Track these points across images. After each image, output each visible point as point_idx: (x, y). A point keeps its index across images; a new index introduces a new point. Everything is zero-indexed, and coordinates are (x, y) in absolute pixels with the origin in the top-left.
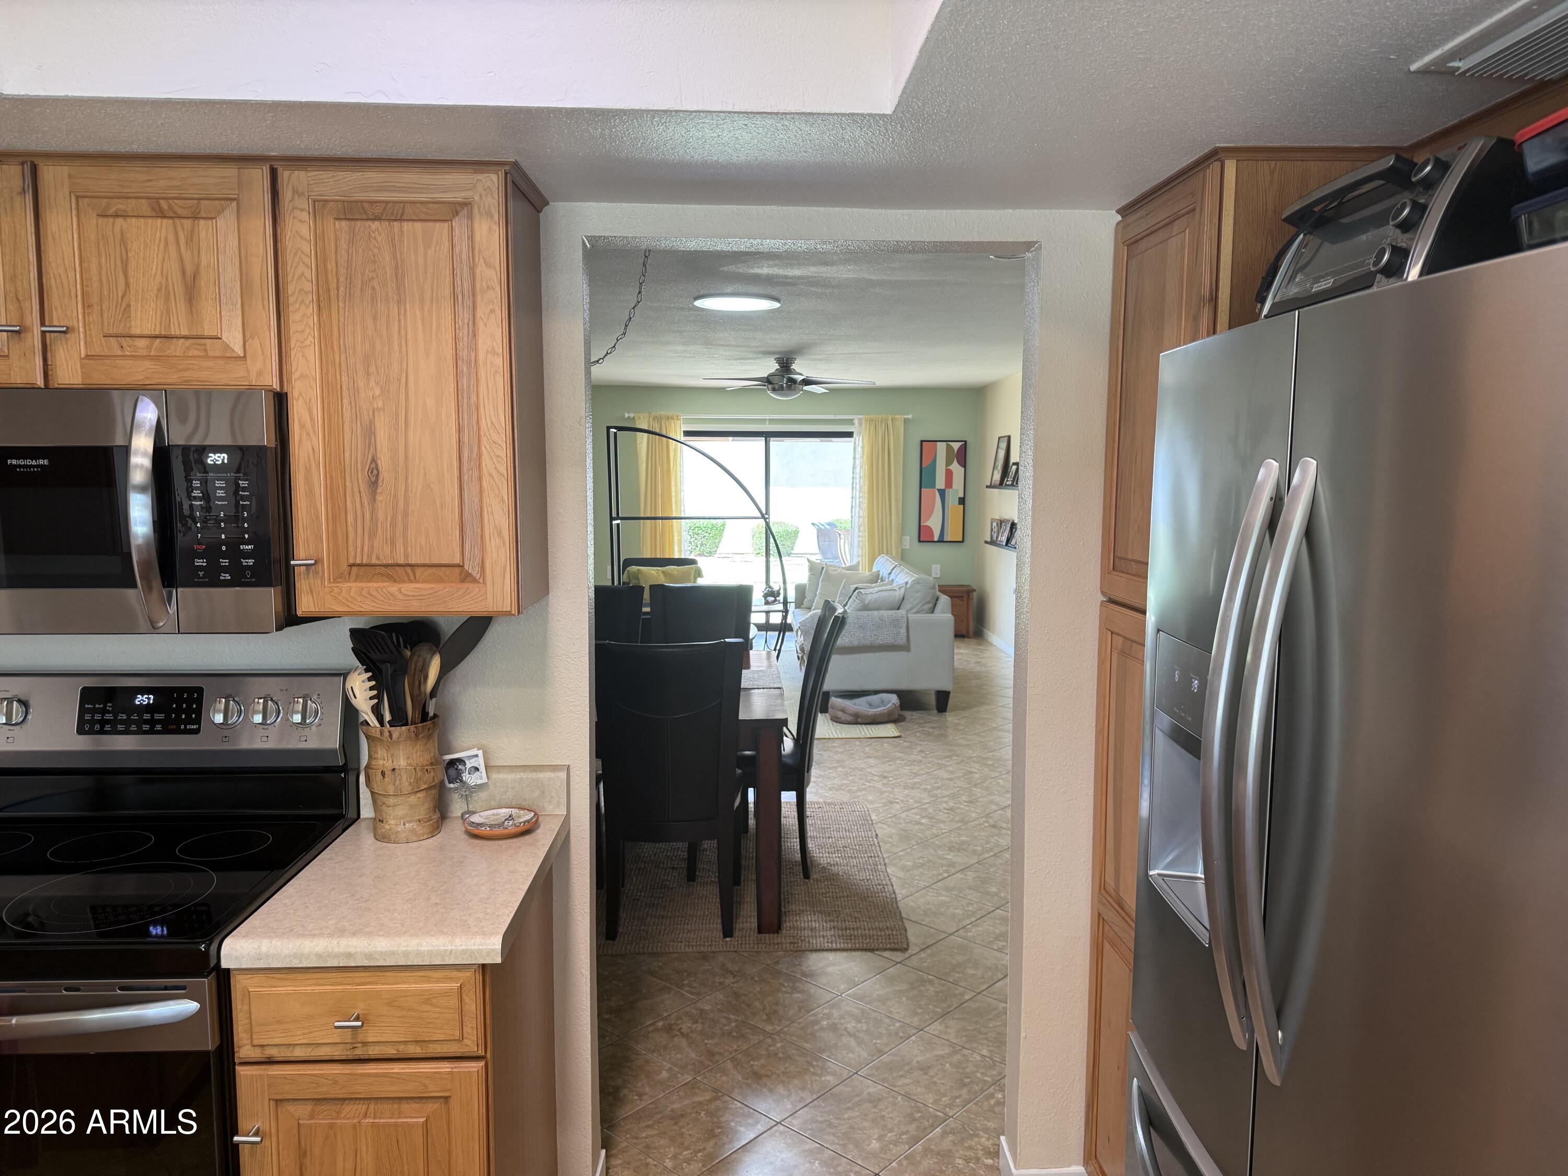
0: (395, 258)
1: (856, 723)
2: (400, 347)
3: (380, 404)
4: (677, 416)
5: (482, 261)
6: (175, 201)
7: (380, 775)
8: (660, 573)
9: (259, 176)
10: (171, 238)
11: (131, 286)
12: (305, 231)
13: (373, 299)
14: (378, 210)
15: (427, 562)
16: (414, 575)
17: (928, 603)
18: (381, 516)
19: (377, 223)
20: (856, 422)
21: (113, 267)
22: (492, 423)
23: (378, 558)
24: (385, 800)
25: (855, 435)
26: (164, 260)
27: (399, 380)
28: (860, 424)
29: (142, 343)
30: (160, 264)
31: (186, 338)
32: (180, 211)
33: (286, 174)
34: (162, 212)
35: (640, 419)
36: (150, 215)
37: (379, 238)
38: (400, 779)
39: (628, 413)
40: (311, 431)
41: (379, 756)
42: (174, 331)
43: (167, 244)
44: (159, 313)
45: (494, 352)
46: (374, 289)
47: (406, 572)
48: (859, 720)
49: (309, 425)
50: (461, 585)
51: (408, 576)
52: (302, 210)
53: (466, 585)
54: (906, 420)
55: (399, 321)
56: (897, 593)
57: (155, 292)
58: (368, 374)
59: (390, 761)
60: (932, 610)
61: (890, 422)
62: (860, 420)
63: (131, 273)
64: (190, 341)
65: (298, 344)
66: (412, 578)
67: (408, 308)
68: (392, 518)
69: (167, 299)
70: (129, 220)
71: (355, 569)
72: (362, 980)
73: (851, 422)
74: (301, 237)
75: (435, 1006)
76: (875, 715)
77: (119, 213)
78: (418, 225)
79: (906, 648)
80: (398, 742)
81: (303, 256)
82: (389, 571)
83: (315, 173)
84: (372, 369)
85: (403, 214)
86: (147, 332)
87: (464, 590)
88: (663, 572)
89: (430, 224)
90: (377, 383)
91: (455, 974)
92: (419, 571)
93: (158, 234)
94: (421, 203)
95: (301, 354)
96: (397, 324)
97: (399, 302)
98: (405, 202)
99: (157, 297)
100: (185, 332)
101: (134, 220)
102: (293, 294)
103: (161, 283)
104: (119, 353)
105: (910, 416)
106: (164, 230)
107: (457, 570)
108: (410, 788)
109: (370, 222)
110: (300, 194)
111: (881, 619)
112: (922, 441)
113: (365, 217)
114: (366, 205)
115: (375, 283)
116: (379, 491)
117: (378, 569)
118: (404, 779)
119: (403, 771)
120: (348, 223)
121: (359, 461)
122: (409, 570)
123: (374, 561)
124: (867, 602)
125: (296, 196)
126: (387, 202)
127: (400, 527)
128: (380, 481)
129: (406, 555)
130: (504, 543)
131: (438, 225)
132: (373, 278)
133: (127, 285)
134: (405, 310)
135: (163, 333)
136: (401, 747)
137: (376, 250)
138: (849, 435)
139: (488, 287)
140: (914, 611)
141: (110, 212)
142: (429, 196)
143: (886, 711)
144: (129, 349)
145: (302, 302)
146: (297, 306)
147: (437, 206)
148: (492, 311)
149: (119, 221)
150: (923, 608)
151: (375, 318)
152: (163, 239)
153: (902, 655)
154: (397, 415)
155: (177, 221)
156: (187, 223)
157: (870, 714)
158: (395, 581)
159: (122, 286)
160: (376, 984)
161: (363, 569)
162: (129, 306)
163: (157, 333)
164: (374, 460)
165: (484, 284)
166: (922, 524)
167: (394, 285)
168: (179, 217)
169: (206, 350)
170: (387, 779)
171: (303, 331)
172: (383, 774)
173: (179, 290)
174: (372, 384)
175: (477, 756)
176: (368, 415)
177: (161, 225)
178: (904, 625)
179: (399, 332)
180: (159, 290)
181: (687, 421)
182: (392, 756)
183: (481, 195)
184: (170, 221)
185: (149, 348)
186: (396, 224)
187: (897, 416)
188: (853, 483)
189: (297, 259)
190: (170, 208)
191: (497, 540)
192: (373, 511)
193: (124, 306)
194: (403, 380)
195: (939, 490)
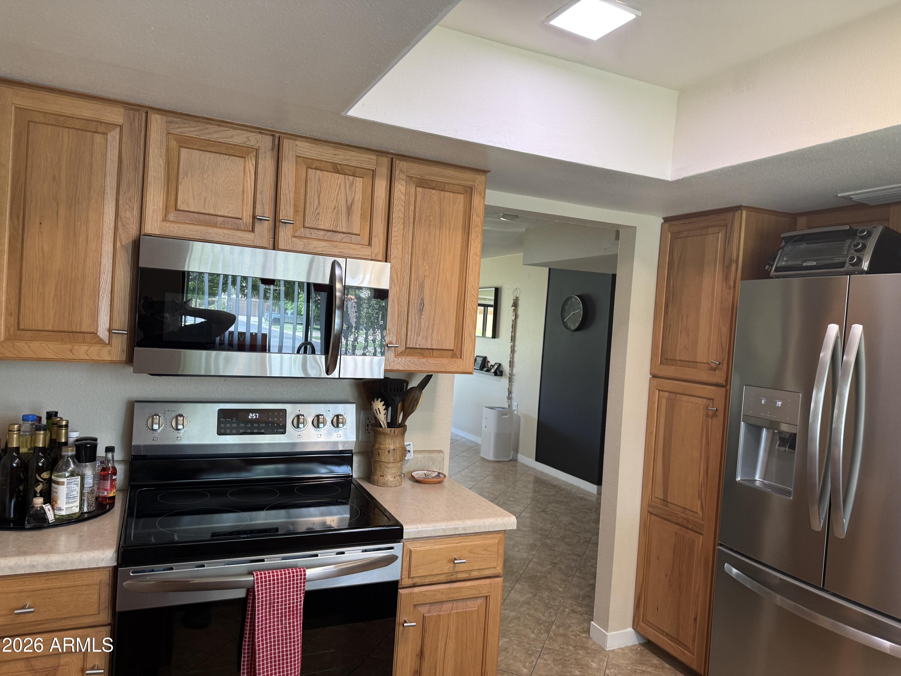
0: (440, 208)
2: (439, 248)
3: (428, 274)
5: (475, 214)
6: (345, 166)
7: (387, 453)
9: (385, 161)
10: (343, 185)
11: (321, 205)
12: (403, 189)
13: (430, 225)
14: (434, 184)
15: (440, 348)
16: (433, 354)
18: (423, 325)
19: (434, 191)
21: (313, 194)
22: (472, 286)
23: (420, 345)
24: (387, 465)
26: (338, 195)
27: (437, 263)
29: (322, 233)
30: (336, 196)
31: (344, 233)
32: (347, 172)
33: (398, 162)
34: (338, 171)
36: (332, 171)
37: (435, 198)
38: (396, 454)
40: (396, 284)
41: (387, 443)
42: (339, 229)
43: (340, 187)
44: (333, 219)
45: (476, 255)
46: (430, 221)
47: (429, 352)
49: (396, 280)
50: (451, 359)
51: (430, 354)
52: (403, 180)
53: (454, 360)
55: (440, 236)
57: (332, 209)
58: (424, 259)
59: (393, 445)
63: (321, 197)
64: (346, 235)
65: (395, 242)
66: (431, 355)
67: (444, 231)
68: (427, 327)
69: (338, 214)
70: (323, 172)
71: (408, 350)
72: (458, 541)
74: (401, 192)
75: (488, 551)
77: (318, 168)
78: (451, 194)
80: (397, 436)
81: (401, 201)
82: (422, 351)
83: (410, 164)
84: (426, 257)
85: (444, 188)
86: (326, 228)
87: (453, 362)
89: (456, 194)
90: (427, 264)
91: (495, 535)
92: (435, 352)
93: (336, 181)
94: (452, 184)
95: (395, 247)
96: (438, 237)
97: (440, 228)
98: (445, 183)
99: (333, 211)
100: (344, 230)
101: (325, 172)
102: (395, 218)
103: (335, 205)
104: (310, 237)
106: (340, 179)
107: (451, 352)
108: (399, 459)
109: (432, 190)
110: (403, 172)
113: (428, 187)
114: (429, 182)
115: (431, 218)
116: (423, 313)
117: (418, 351)
118: (398, 454)
119: (398, 450)
120: (422, 189)
121: (416, 299)
122: (431, 351)
123: (418, 347)
125: (401, 173)
126: (438, 182)
127: (430, 331)
128: (424, 308)
129: (432, 345)
130: (472, 341)
131: (459, 195)
132: (430, 216)
133: (319, 203)
134: (442, 232)
135: (334, 229)
136: (398, 438)
137: (433, 203)
139: (477, 225)
141: (313, 167)
142: (459, 182)
144: (314, 235)
145: (399, 222)
146: (396, 224)
147: (458, 186)
148: (477, 236)
149: (318, 172)
151: (429, 234)
152: (339, 184)
154: (434, 279)
155: (346, 176)
156: (351, 178)
158: (424, 356)
159: (316, 204)
160: (464, 542)
161: (412, 350)
162: (319, 214)
163: (331, 229)
164: (422, 299)
165: (475, 224)
167: (439, 220)
168: (347, 174)
170: (390, 454)
171: (397, 236)
172: (389, 452)
173: (344, 209)
174: (425, 264)
175: (410, 445)
176: (422, 278)
177: (339, 177)
179: (439, 241)
180: (334, 209)
182: (394, 442)
183: (478, 185)
184: (343, 176)
185: (324, 236)
186: (442, 192)
189: (398, 202)
190: (342, 169)
191: (470, 339)
192: (420, 323)
193: (316, 214)
194: (439, 263)
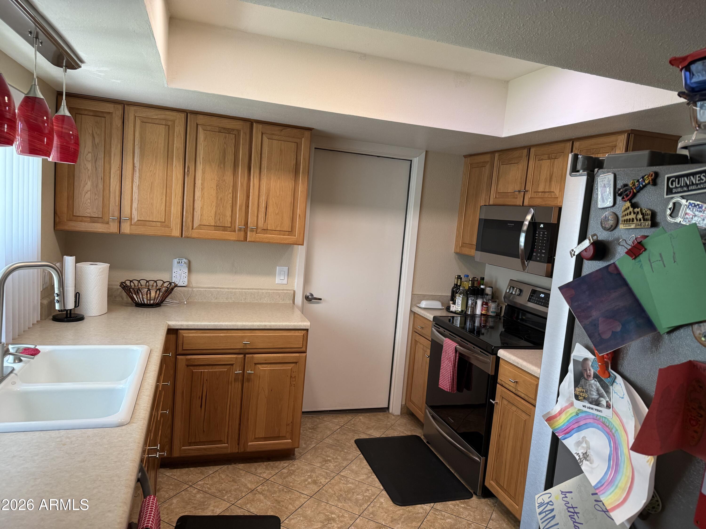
6: (553, 154)
9: (569, 145)
10: (550, 165)
26: (547, 171)
29: (540, 194)
32: (553, 157)
34: (549, 158)
36: (547, 159)
42: (546, 191)
44: (544, 186)
63: (541, 175)
64: (549, 193)
69: (546, 182)
70: (543, 161)
77: (542, 159)
83: (581, 142)
86: (541, 191)
93: (547, 164)
94: (604, 147)
98: (600, 148)
99: (544, 181)
100: (548, 191)
103: (546, 177)
104: (536, 197)
106: (549, 163)
110: (577, 149)
114: (591, 150)
126: (596, 148)
141: (540, 159)
144: (538, 195)
147: (608, 148)
149: (541, 161)
155: (551, 160)
156: (553, 160)
159: (539, 178)
162: (539, 184)
163: (543, 191)
169: (551, 195)
173: (549, 179)
177: (548, 161)
180: (545, 179)
183: (619, 143)
190: (551, 156)
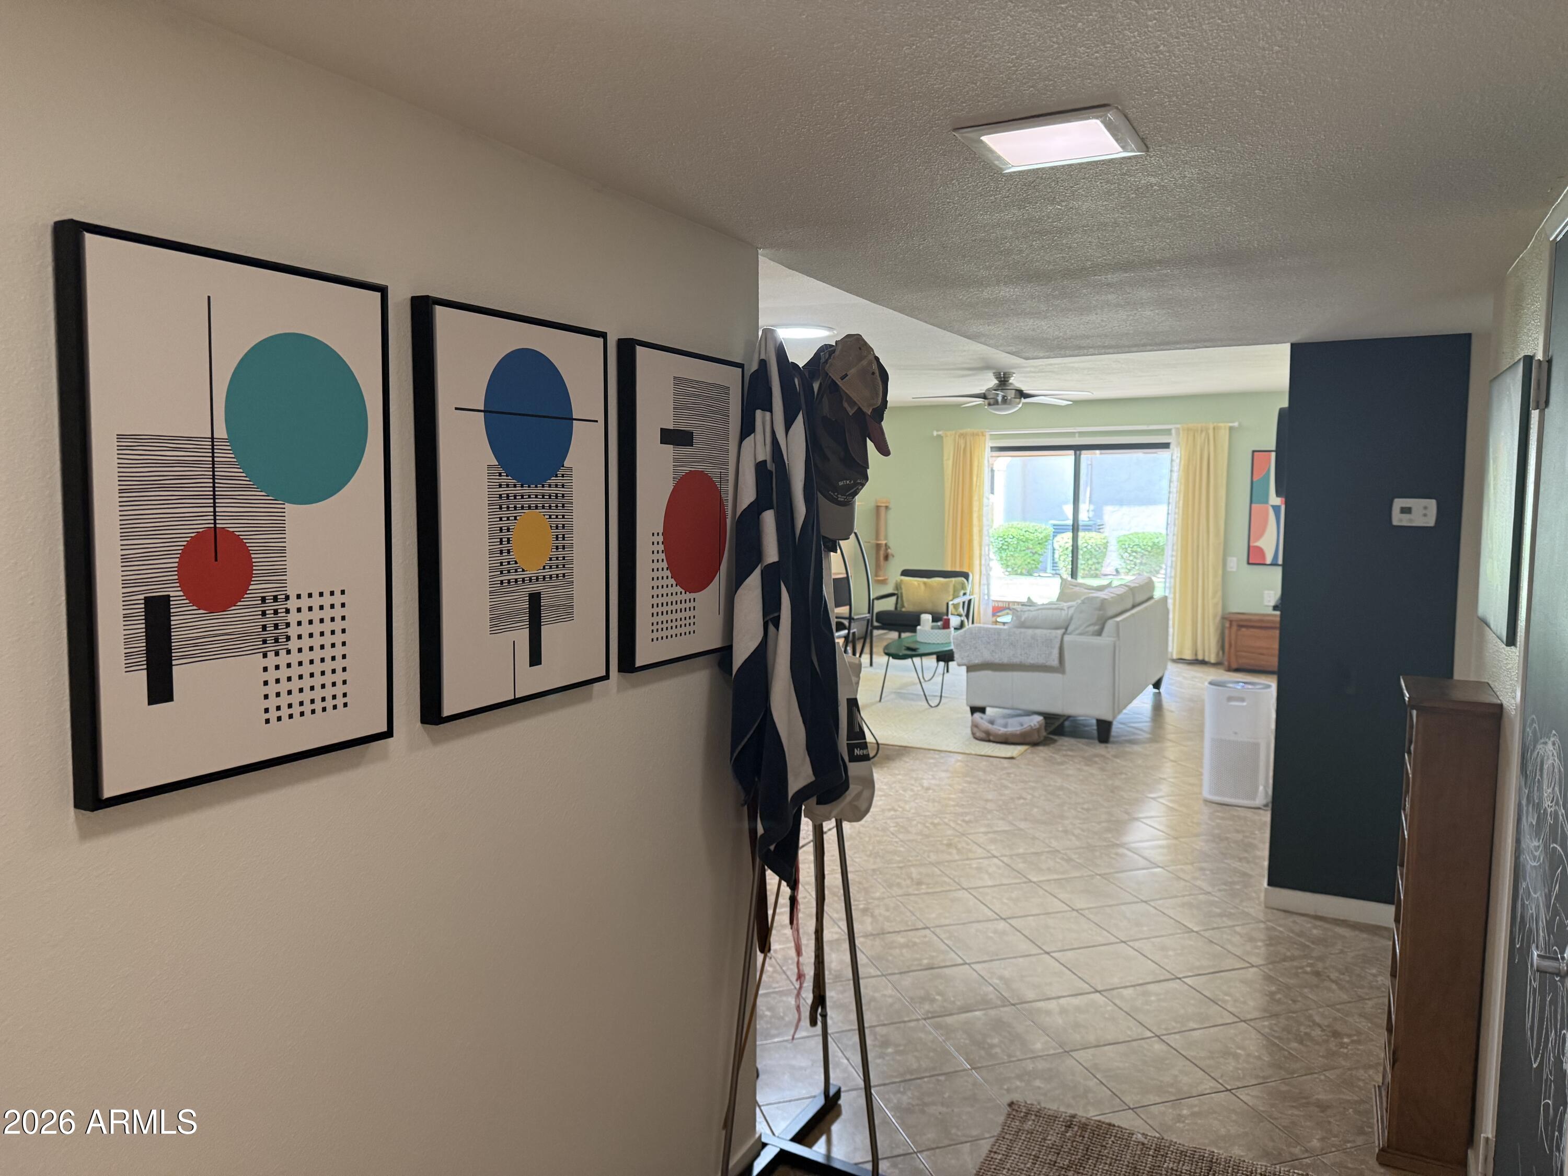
1: (989, 741)
4: (982, 433)
8: (923, 587)
17: (1094, 624)
20: (1173, 432)
25: (1171, 446)
28: (1178, 433)
35: (947, 436)
39: (937, 431)
48: (991, 738)
54: (1231, 429)
56: (1064, 613)
60: (1099, 633)
61: (1211, 432)
62: (1177, 429)
73: (1168, 432)
76: (1005, 735)
79: (1060, 668)
88: (925, 583)
105: (1236, 424)
111: (1034, 637)
112: (1254, 451)
124: (1023, 619)
138: (1166, 446)
140: (1077, 632)
143: (1018, 732)
150: (1088, 629)
153: (1057, 676)
157: (1000, 732)
166: (1252, 544)
178: (1057, 645)
181: (993, 437)
187: (1222, 425)
188: (1169, 498)
195: (1273, 507)
